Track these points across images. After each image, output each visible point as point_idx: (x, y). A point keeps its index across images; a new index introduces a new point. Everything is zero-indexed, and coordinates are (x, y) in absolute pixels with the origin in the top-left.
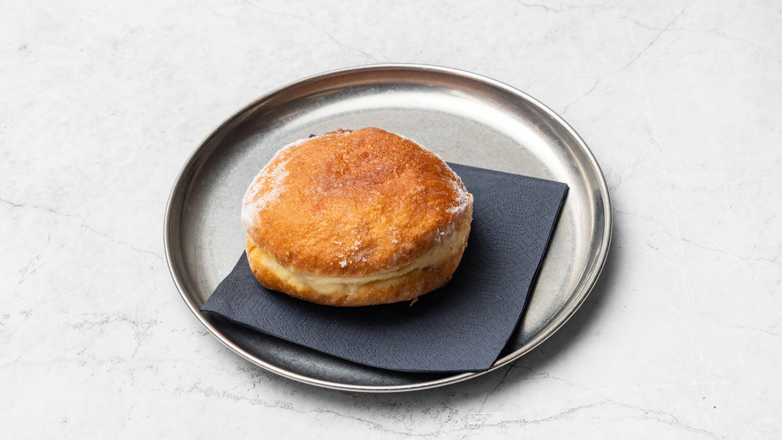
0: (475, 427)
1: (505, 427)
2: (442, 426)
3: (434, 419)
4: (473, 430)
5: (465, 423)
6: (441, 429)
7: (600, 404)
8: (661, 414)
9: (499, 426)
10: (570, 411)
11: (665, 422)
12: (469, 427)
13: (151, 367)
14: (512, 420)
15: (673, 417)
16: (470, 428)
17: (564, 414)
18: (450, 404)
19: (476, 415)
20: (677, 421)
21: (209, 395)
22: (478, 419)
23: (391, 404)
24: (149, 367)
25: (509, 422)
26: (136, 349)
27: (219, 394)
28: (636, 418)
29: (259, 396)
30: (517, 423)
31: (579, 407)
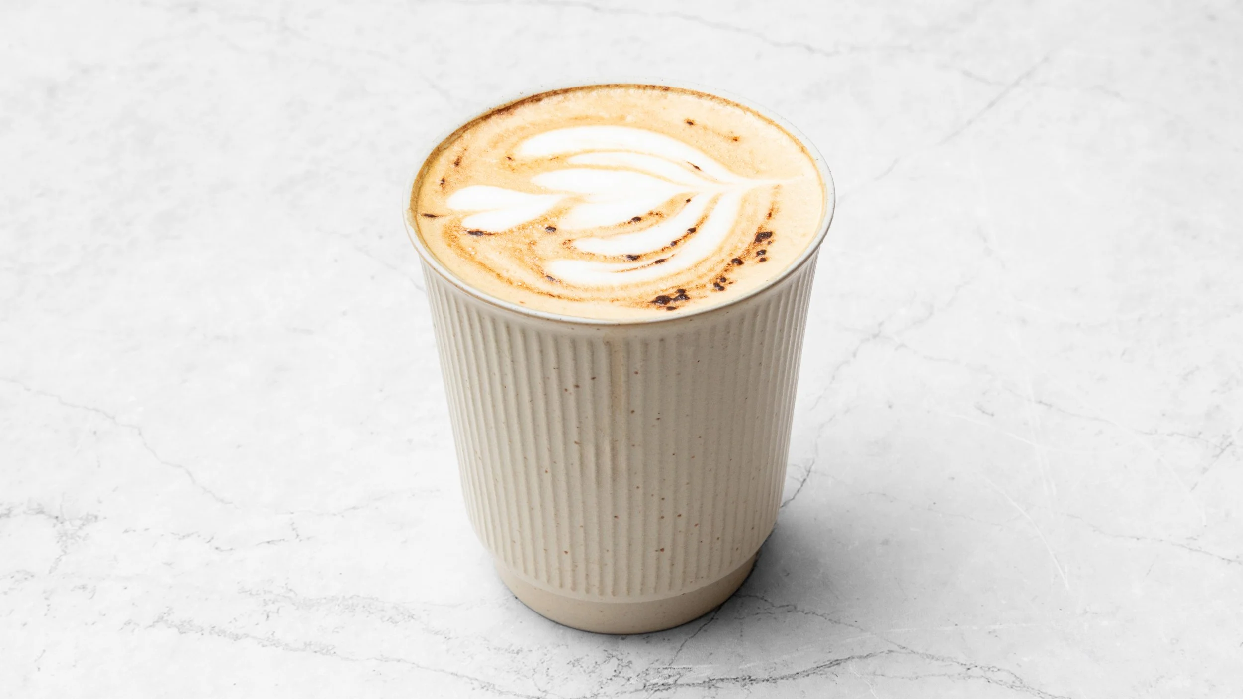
0: (662, 687)
1: (716, 687)
2: (602, 686)
3: (589, 675)
4: (658, 692)
5: (644, 681)
6: (601, 691)
7: (887, 653)
8: (993, 671)
9: (704, 687)
10: (832, 664)
11: (1001, 685)
12: (651, 687)
13: (84, 587)
14: (728, 677)
15: (1016, 676)
16: (652, 689)
17: (822, 668)
18: (617, 651)
19: (663, 668)
20: (1021, 683)
21: (185, 633)
22: (667, 676)
23: (513, 650)
24: (79, 588)
25: (723, 680)
26: (58, 559)
27: (202, 630)
28: (949, 676)
29: (275, 634)
30: (737, 681)
31: (849, 658)
